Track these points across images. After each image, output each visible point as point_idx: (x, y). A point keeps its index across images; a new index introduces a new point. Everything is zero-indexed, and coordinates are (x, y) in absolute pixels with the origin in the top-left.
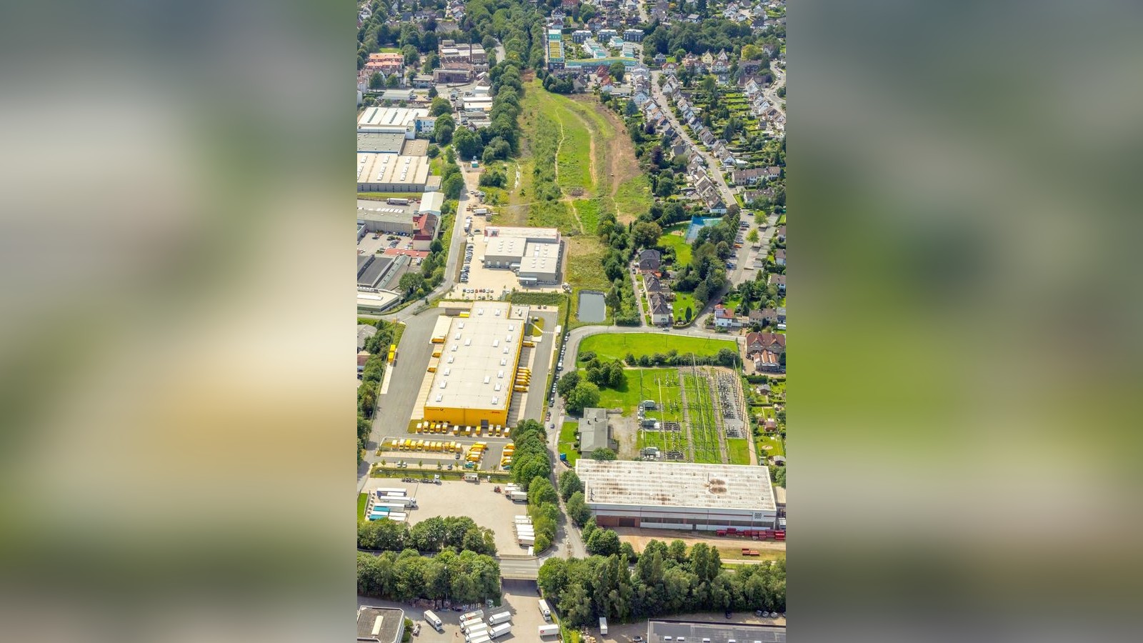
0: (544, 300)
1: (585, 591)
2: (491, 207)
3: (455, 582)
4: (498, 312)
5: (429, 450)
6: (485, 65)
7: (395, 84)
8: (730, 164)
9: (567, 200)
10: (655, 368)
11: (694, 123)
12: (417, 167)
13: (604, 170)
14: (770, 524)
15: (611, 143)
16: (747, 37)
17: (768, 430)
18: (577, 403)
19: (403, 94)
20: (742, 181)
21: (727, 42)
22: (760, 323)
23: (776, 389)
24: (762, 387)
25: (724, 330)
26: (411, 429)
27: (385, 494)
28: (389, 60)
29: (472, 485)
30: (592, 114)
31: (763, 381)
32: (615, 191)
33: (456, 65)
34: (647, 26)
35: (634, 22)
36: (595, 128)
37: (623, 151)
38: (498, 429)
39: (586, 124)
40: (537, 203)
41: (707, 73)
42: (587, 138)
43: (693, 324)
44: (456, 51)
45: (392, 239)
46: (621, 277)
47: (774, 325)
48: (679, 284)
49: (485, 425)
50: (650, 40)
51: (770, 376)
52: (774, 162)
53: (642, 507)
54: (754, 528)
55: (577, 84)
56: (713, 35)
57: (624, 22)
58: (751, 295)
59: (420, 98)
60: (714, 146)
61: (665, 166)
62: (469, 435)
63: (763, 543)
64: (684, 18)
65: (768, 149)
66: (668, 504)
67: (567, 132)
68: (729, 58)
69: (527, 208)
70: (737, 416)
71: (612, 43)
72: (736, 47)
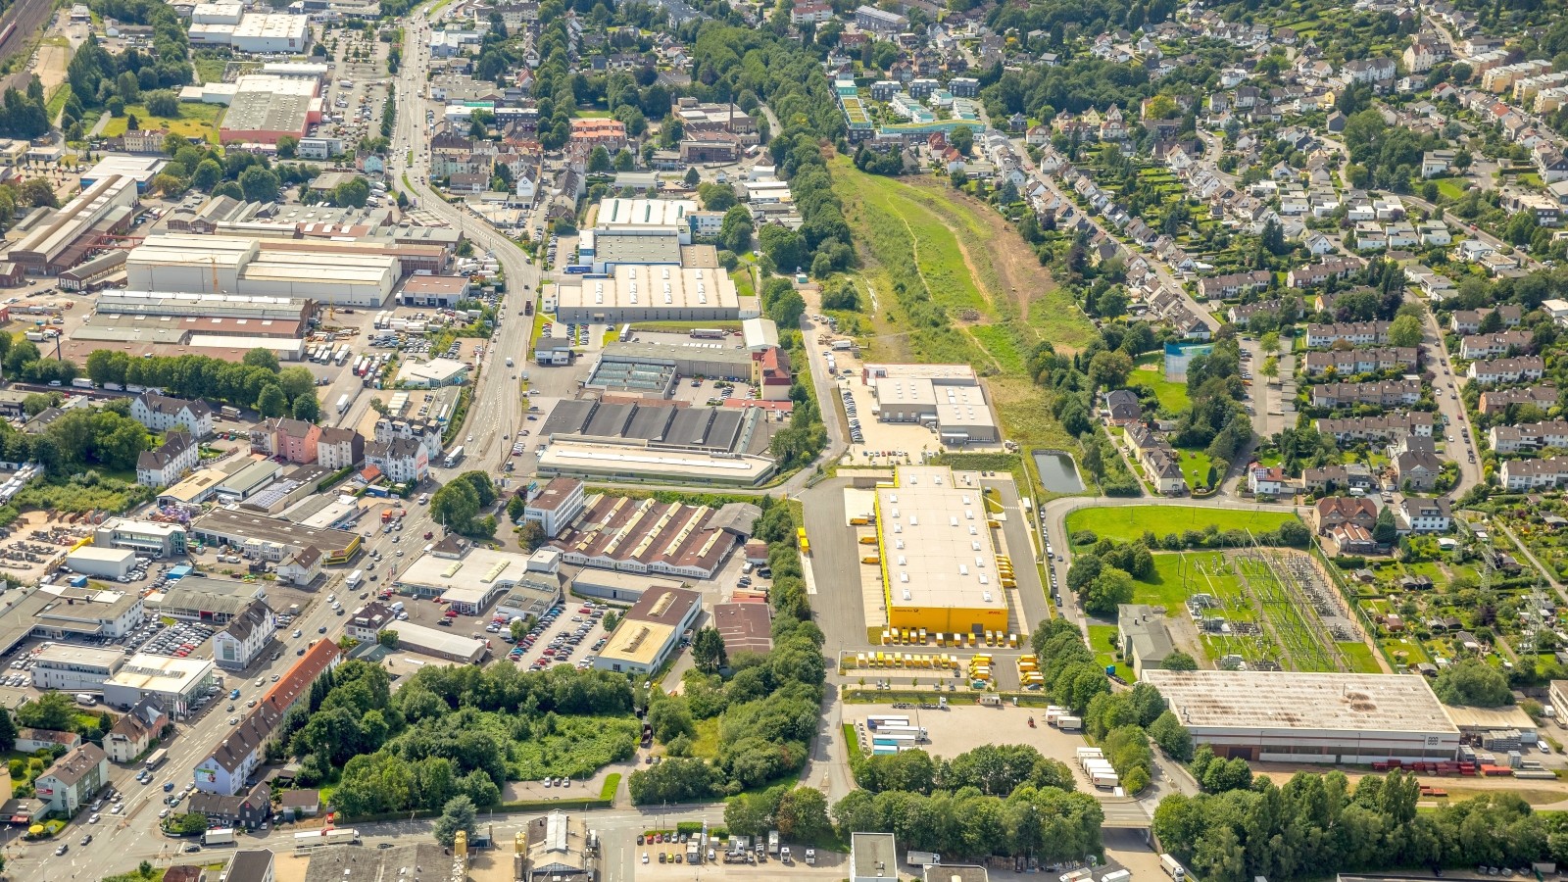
0: (989, 463)
1: (1236, 838)
2: (854, 339)
3: (1048, 828)
4: (937, 479)
5: (911, 666)
6: (754, 134)
7: (627, 165)
8: (1188, 269)
9: (958, 325)
10: (1188, 551)
11: (1114, 212)
12: (717, 284)
13: (997, 283)
14: (1450, 754)
15: (992, 244)
16: (1144, 85)
17: (1393, 629)
18: (1105, 598)
19: (648, 179)
20: (1216, 293)
21: (1115, 93)
22: (1324, 487)
23: (1381, 576)
24: (1362, 573)
25: (1272, 498)
26: (873, 637)
27: (882, 722)
28: (604, 128)
29: (994, 710)
30: (946, 204)
31: (1361, 565)
32: (1025, 313)
33: (711, 135)
34: (983, 73)
35: (960, 67)
36: (956, 223)
37: (1017, 257)
38: (1000, 636)
39: (941, 218)
40: (917, 332)
41: (1096, 140)
42: (951, 238)
43: (1219, 492)
44: (702, 114)
45: (722, 386)
46: (1089, 430)
47: (1345, 489)
48: (1181, 437)
49: (979, 631)
50: (993, 93)
51: (1368, 558)
52: (1254, 264)
53: (1262, 730)
54: (1427, 759)
55: (908, 161)
56: (1090, 83)
57: (945, 67)
58: (1296, 449)
59: (670, 185)
60: (1156, 245)
61: (1091, 274)
62: (959, 646)
63: (1446, 780)
64: (1033, 59)
65: (1236, 247)
66: (1298, 726)
67: (918, 230)
68: (1125, 117)
69: (906, 339)
70: (1337, 612)
71: (935, 99)
72: (1132, 101)
